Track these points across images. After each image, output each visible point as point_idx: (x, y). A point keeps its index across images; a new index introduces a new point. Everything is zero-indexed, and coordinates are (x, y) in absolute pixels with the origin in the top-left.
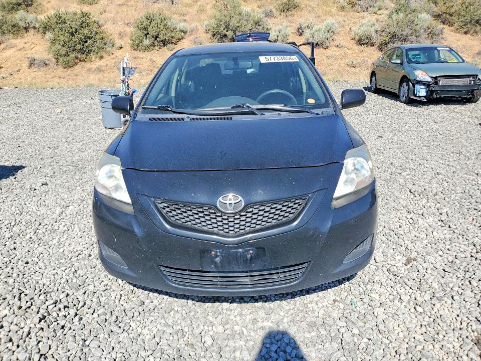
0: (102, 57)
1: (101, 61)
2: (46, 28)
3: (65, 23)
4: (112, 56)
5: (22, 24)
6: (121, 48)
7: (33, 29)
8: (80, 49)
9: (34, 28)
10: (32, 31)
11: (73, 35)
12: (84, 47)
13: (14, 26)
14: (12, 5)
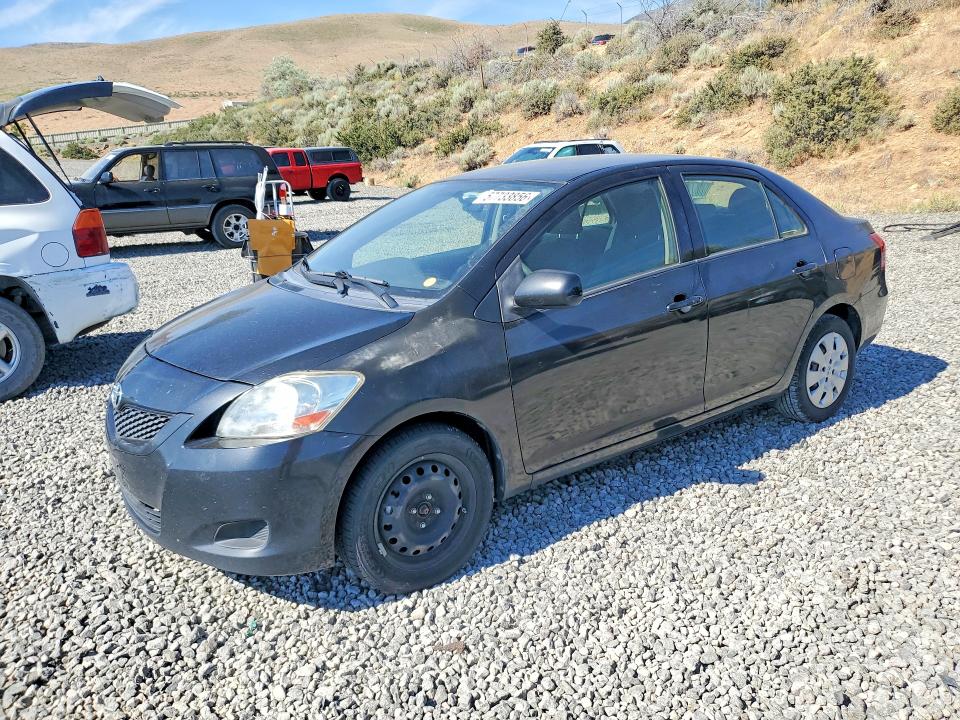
0: (856, 149)
1: (852, 157)
2: (781, 94)
3: (815, 83)
4: (879, 147)
5: (746, 91)
6: (908, 127)
7: (761, 99)
8: (818, 133)
9: (764, 96)
10: (759, 102)
11: (811, 105)
12: (825, 129)
13: (732, 95)
14: (746, 58)
